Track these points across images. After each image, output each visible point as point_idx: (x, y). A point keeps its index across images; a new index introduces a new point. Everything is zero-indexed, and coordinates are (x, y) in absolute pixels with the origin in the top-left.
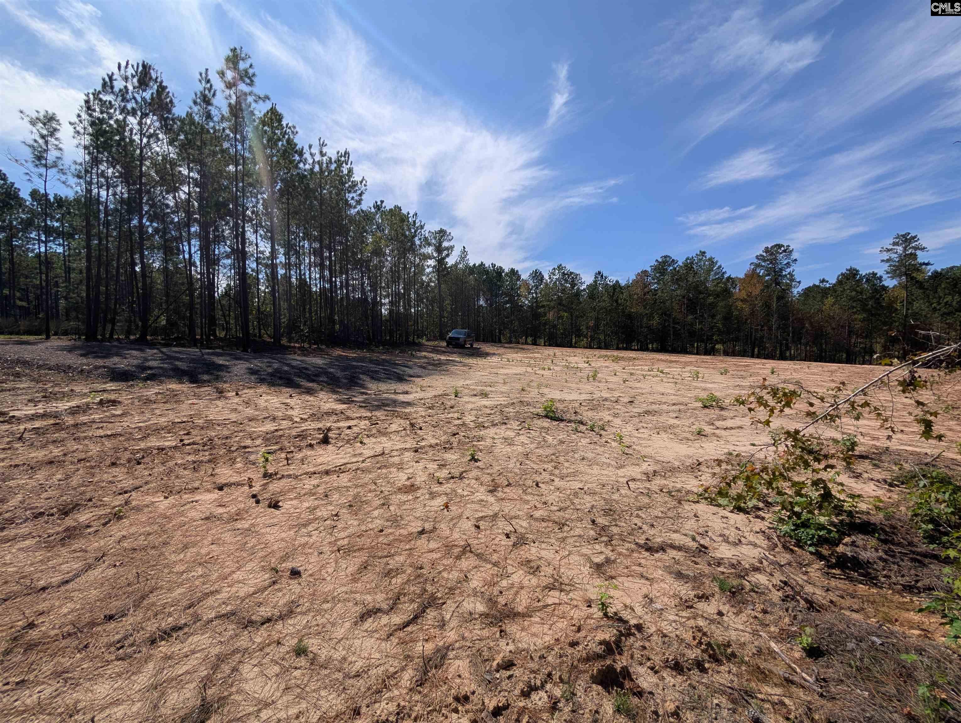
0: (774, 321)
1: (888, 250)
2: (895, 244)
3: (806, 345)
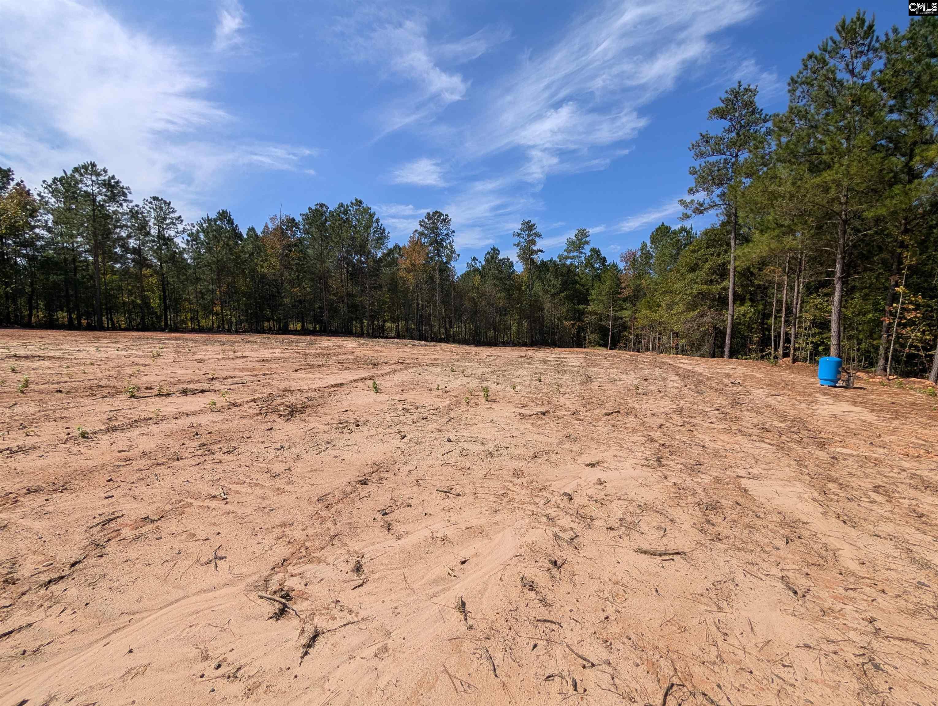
0: (438, 297)
1: (519, 235)
2: (522, 230)
3: (465, 323)
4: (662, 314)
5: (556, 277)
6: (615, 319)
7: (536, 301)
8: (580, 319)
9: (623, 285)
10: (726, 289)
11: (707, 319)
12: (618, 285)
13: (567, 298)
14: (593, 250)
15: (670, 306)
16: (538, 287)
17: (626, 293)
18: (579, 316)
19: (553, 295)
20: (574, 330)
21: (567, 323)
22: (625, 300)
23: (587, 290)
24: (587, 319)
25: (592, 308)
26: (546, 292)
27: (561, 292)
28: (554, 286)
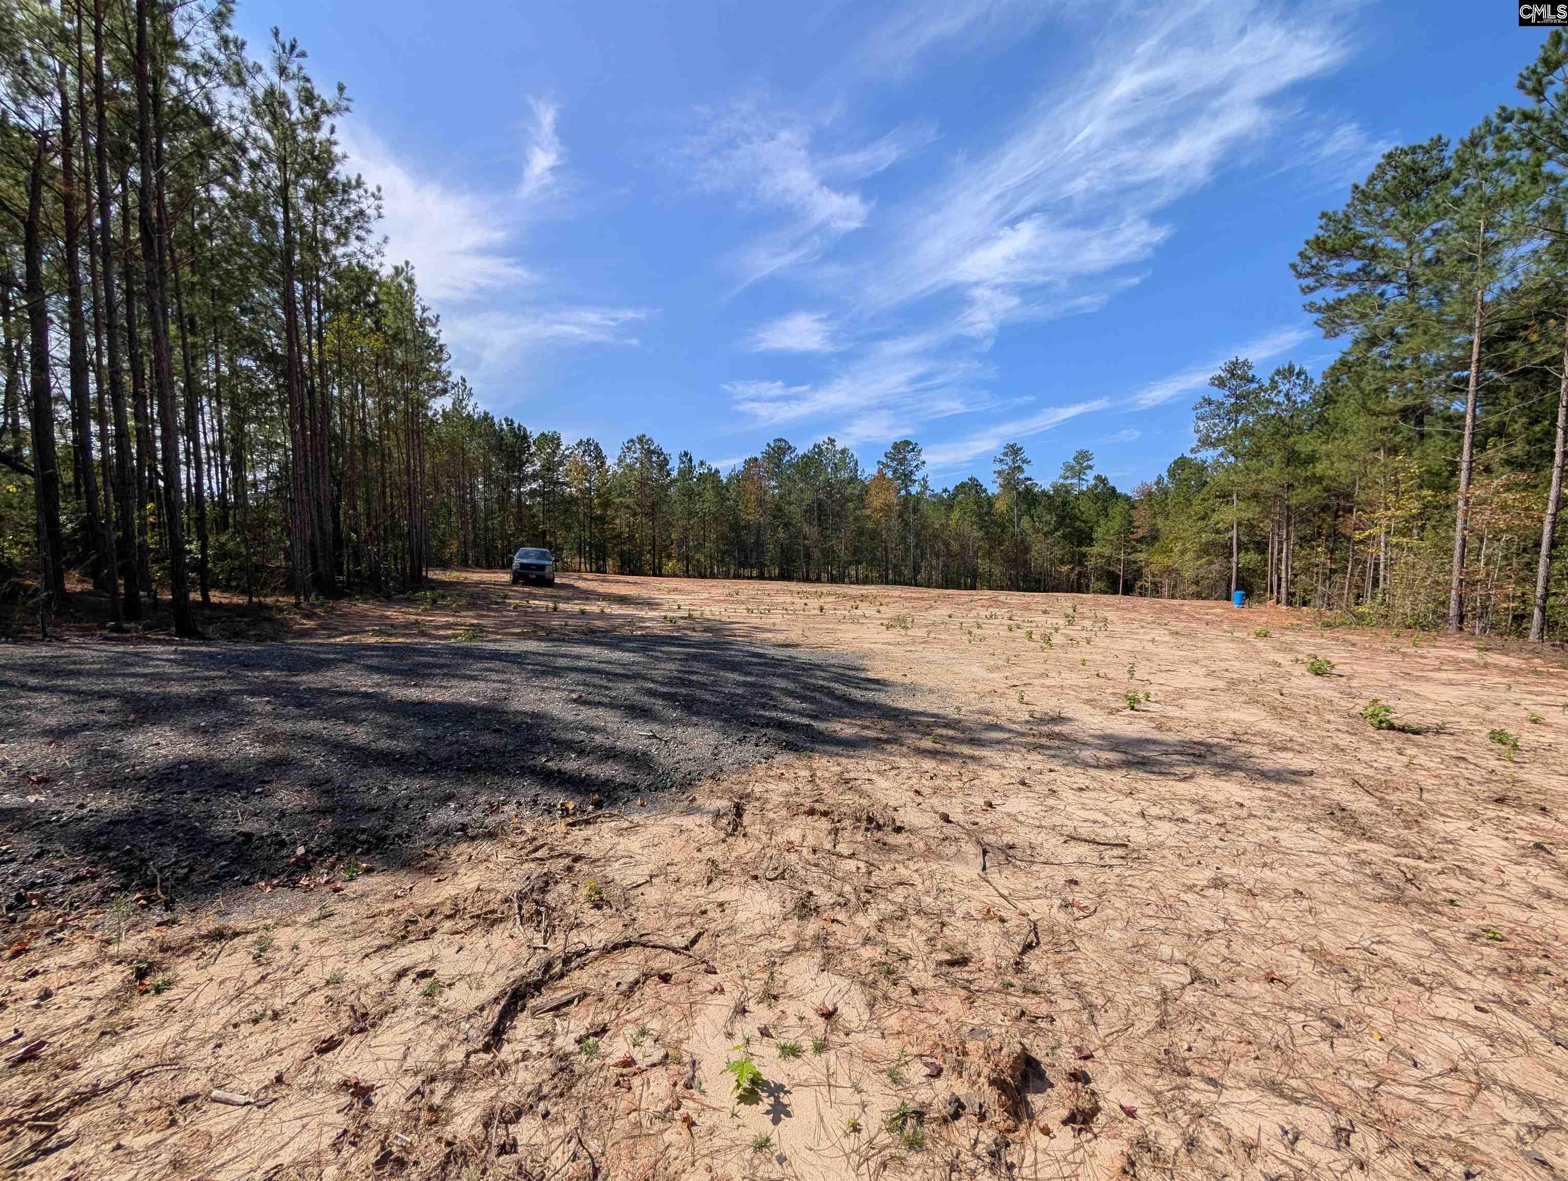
4: (1174, 561)
5: (1050, 511)
6: (1128, 563)
7: (1022, 541)
8: (1081, 563)
9: (1136, 524)
10: (1231, 539)
11: (1216, 567)
12: (1131, 522)
13: (1064, 537)
14: (1098, 478)
15: (1183, 552)
16: (1026, 522)
17: (1141, 533)
18: (1081, 559)
19: (1046, 534)
20: (1073, 576)
21: (1065, 568)
22: (1138, 541)
23: (1091, 528)
24: (1091, 563)
25: (1096, 549)
26: (1037, 531)
27: (1057, 530)
28: (1048, 523)
